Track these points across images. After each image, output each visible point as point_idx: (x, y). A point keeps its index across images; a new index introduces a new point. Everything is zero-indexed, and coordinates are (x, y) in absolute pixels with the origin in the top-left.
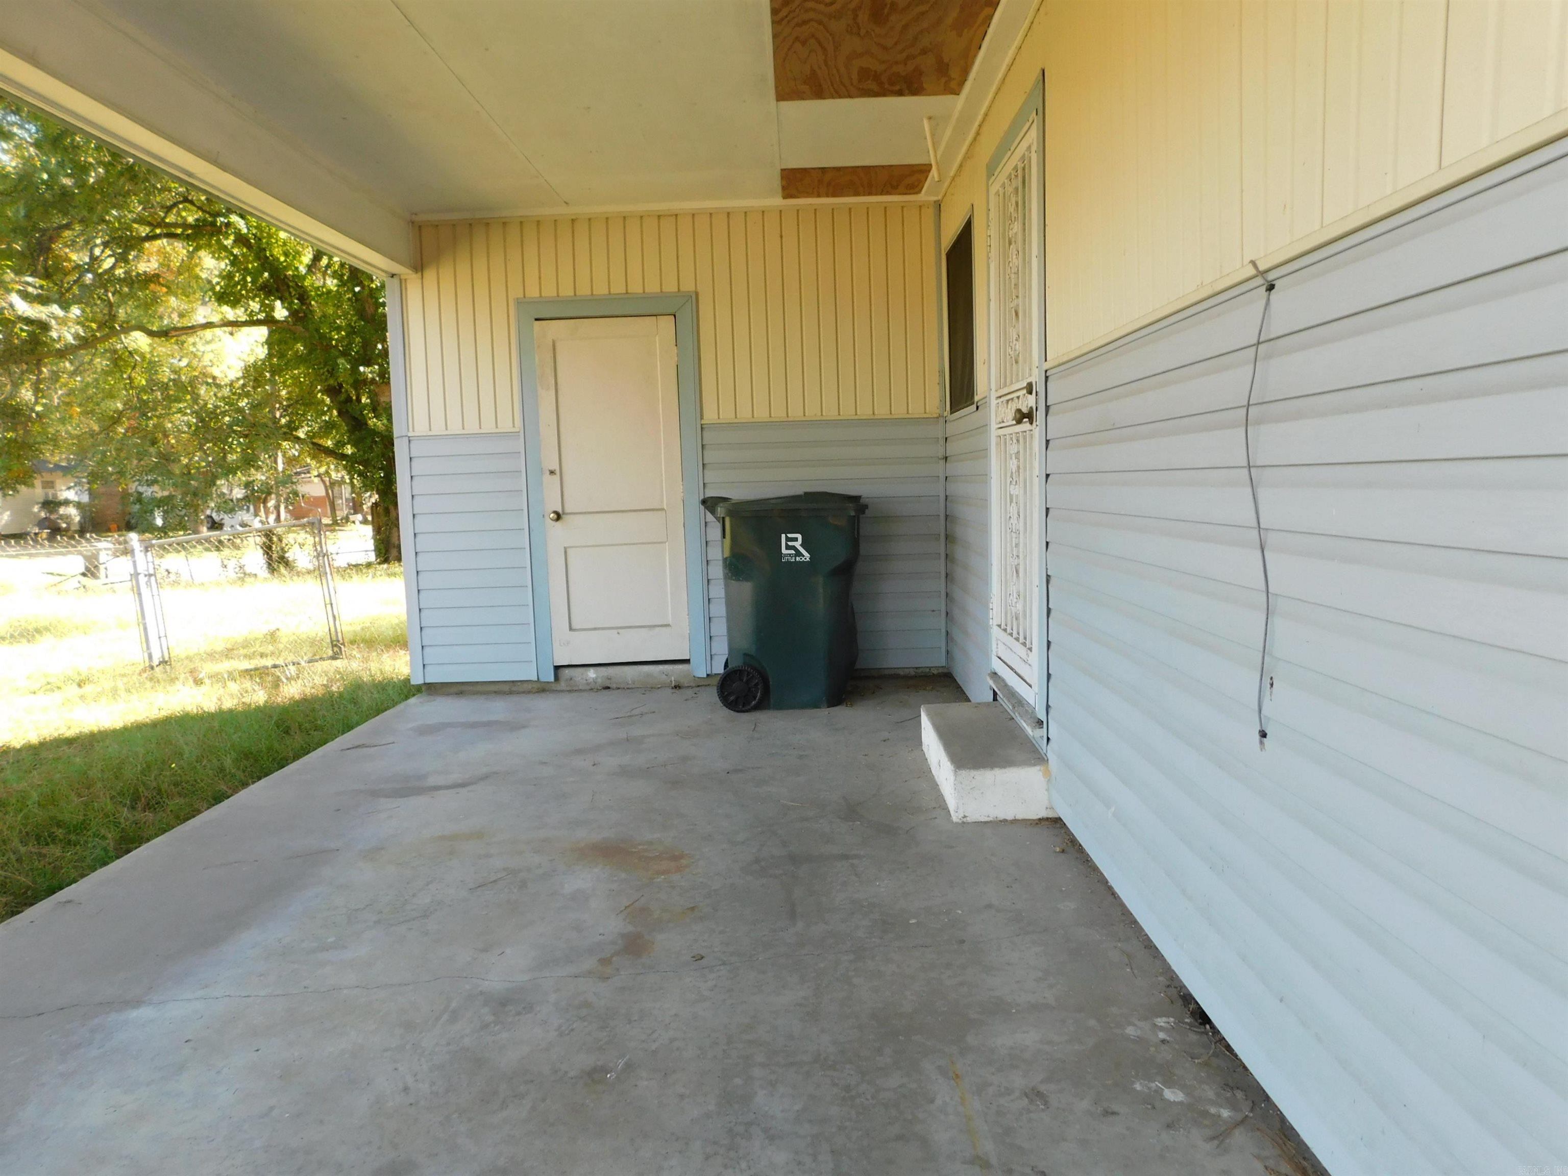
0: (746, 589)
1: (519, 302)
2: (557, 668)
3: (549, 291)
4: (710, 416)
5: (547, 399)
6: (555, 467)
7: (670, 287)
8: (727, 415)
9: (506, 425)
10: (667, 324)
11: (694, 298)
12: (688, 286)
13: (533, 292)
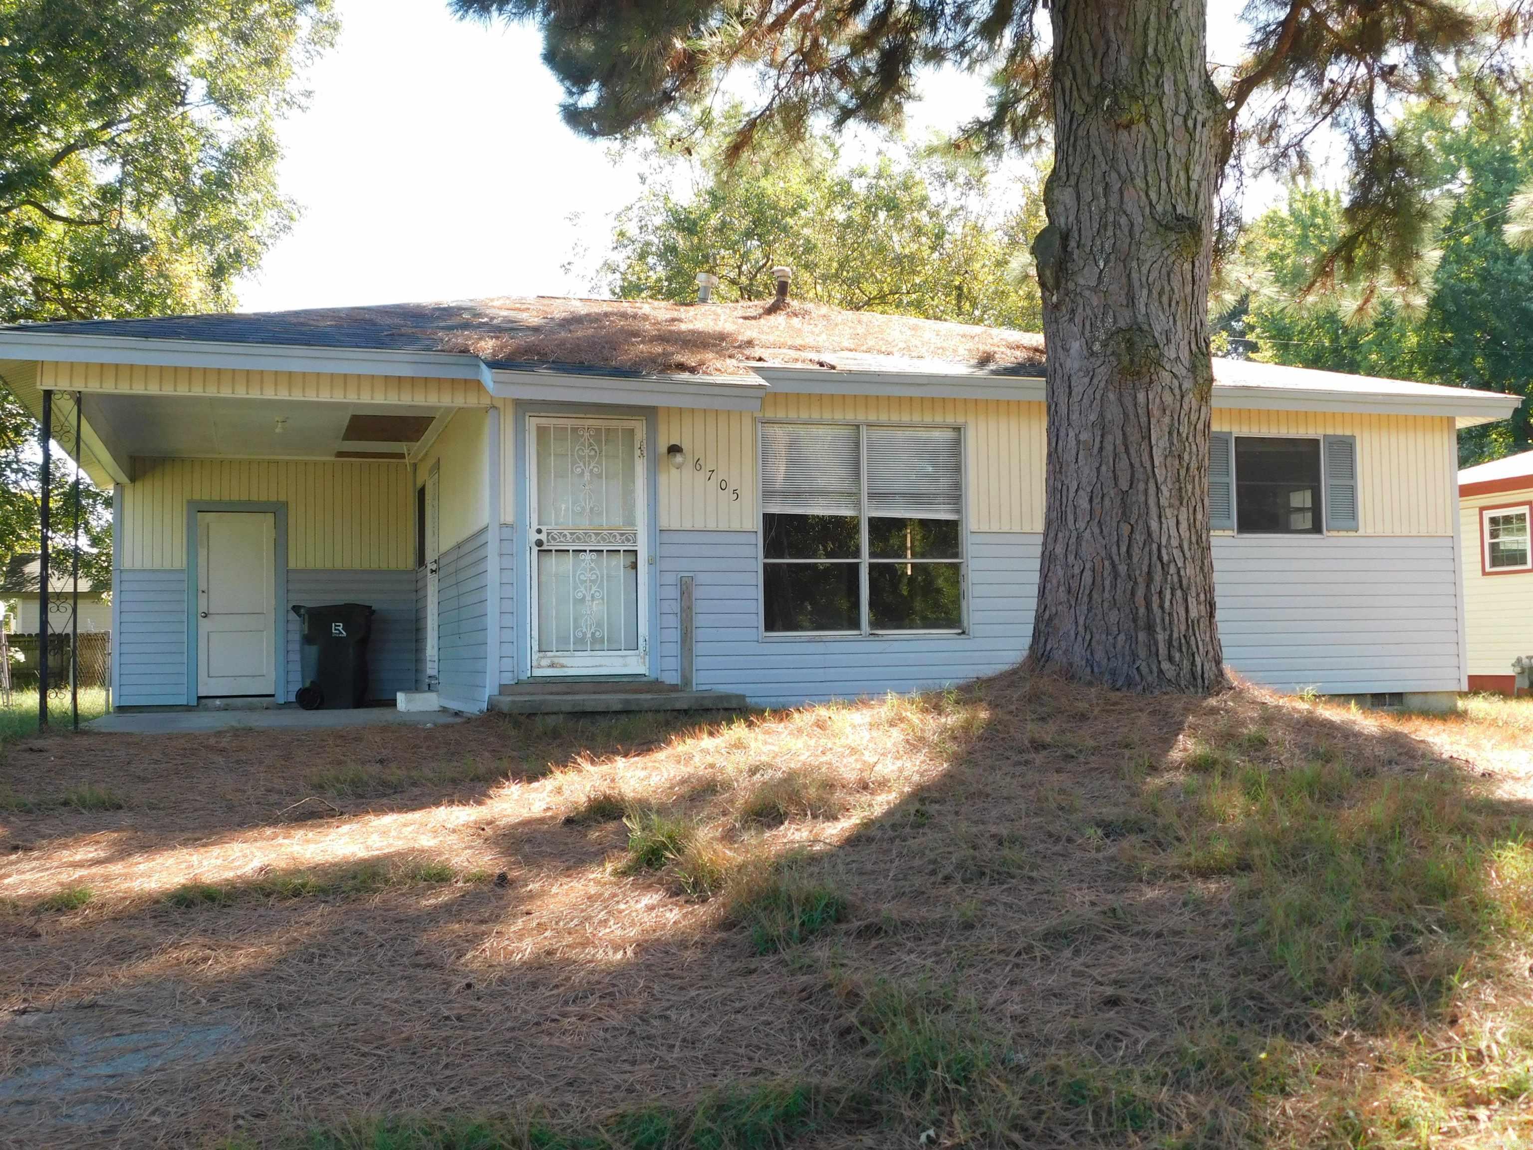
0: (313, 651)
1: (189, 502)
2: (199, 698)
3: (206, 497)
4: (292, 565)
5: (202, 553)
6: (205, 588)
7: (273, 498)
8: (301, 565)
9: (177, 565)
10: (270, 517)
11: (286, 504)
12: (282, 498)
13: (196, 497)
